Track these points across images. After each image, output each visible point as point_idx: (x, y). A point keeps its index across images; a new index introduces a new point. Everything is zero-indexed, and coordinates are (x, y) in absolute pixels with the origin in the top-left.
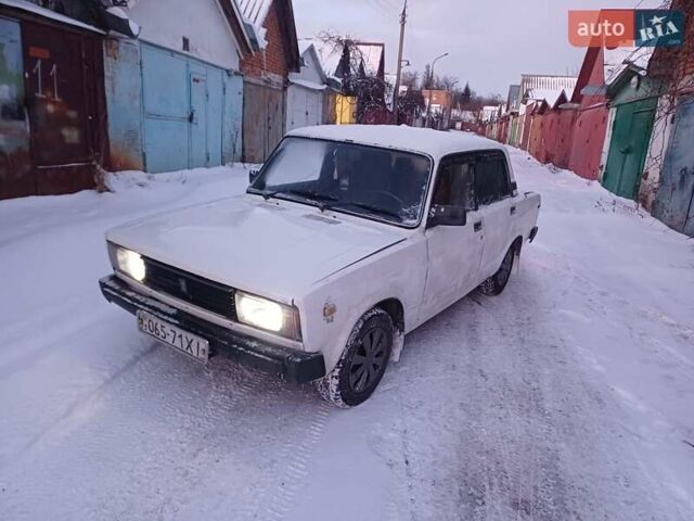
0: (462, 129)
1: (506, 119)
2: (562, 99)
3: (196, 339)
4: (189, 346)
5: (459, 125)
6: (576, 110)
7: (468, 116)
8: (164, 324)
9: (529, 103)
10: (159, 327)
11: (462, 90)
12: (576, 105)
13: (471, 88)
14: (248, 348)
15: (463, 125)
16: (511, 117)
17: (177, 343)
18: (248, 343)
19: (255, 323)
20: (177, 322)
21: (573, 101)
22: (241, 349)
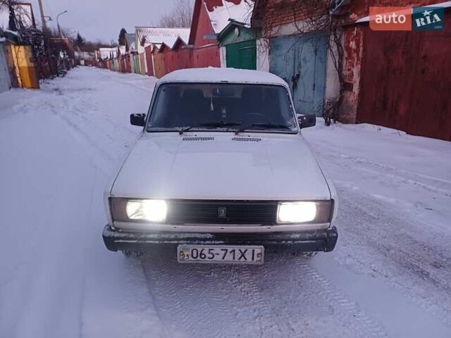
0: (86, 65)
1: (127, 56)
2: (179, 42)
3: (250, 248)
4: (243, 255)
5: (82, 62)
6: (192, 49)
7: (86, 55)
8: (211, 247)
9: (146, 45)
10: (206, 252)
11: (75, 38)
12: (192, 46)
13: (82, 36)
14: (294, 240)
15: (85, 61)
16: (131, 55)
17: (229, 257)
18: (292, 236)
19: (292, 221)
20: (222, 242)
21: (190, 43)
22: (289, 242)
